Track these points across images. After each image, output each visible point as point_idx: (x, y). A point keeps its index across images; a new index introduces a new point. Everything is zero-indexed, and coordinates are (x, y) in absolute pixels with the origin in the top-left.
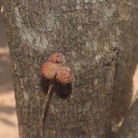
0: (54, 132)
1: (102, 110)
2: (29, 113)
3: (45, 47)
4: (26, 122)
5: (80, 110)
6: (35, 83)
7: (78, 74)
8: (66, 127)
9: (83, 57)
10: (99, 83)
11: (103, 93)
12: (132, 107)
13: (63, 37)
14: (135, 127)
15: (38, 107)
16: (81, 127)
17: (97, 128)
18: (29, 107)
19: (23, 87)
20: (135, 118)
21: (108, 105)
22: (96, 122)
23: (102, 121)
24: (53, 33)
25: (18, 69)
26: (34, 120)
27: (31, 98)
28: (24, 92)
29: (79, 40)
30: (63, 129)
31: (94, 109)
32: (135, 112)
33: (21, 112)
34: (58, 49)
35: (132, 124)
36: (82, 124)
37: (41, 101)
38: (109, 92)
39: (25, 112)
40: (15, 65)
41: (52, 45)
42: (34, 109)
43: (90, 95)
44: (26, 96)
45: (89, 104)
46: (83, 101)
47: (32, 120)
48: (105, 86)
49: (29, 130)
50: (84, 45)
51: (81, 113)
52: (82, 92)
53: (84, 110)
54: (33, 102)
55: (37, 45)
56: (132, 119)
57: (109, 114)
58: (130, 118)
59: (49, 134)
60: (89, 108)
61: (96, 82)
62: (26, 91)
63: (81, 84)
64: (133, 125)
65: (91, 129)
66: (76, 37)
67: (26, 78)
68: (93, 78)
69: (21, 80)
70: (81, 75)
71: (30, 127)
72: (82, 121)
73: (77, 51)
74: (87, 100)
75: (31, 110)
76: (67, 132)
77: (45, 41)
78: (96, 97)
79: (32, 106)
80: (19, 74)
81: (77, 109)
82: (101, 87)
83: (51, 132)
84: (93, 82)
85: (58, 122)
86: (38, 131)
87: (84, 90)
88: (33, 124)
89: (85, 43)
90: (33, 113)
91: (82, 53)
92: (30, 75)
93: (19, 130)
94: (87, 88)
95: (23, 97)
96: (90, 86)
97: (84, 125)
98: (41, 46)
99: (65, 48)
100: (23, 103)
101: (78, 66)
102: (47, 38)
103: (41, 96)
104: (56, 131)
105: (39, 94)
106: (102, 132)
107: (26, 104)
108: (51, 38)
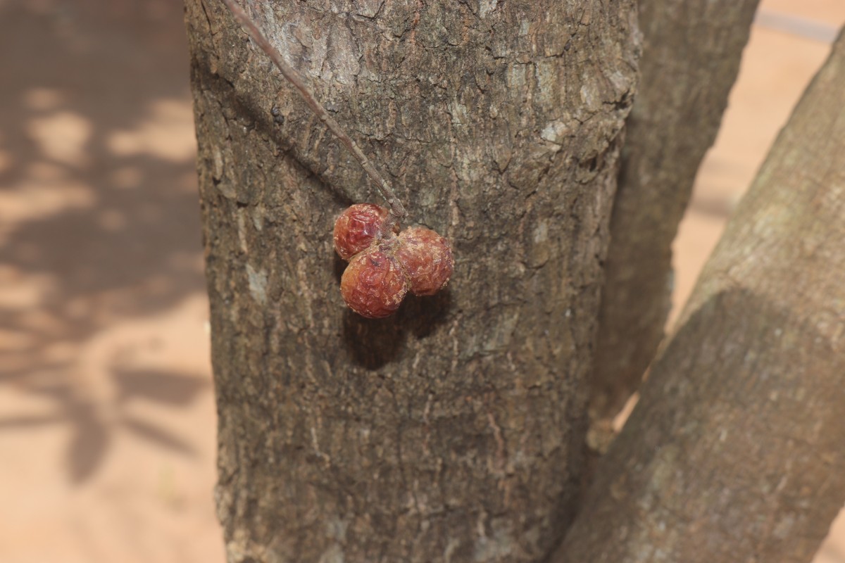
0: (366, 433)
1: (557, 351)
2: (267, 353)
3: (344, 79)
4: (251, 390)
5: (472, 348)
6: (297, 229)
7: (471, 197)
8: (416, 413)
9: (496, 128)
10: (553, 237)
11: (564, 281)
12: (675, 344)
13: (420, 42)
14: (683, 423)
15: (306, 327)
16: (472, 417)
17: (538, 425)
18: (269, 327)
19: (244, 248)
20: (684, 387)
21: (583, 329)
22: (534, 397)
23: (555, 396)
24: (380, 25)
25: (231, 173)
26: (287, 382)
27: (277, 293)
28: (250, 268)
29: (484, 57)
30: (402, 423)
31: (529, 344)
32: (686, 364)
33: (233, 350)
34: (398, 90)
35: (672, 413)
36: (478, 404)
37: (319, 303)
38: (589, 280)
39: (249, 350)
40: (218, 156)
41: (373, 76)
42: (287, 336)
43: (513, 284)
44: (258, 285)
45: (508, 323)
46: (488, 308)
47: (275, 384)
48: (574, 252)
49: (263, 425)
50: (503, 79)
51: (478, 357)
52: (484, 271)
53: (490, 346)
54: (287, 310)
55: (315, 73)
56: (674, 391)
57: (585, 367)
58: (667, 389)
59: (346, 440)
60: (507, 340)
61: (541, 233)
62: (259, 263)
63: (480, 239)
64: (679, 415)
65: (512, 424)
66: (473, 45)
67: (261, 210)
68: (532, 217)
69: (240, 217)
70: (482, 199)
71: (266, 412)
72: (477, 390)
73: (471, 102)
74: (502, 306)
75: (275, 343)
76: (417, 432)
77: (346, 57)
78: (540, 294)
79: (279, 326)
80: (231, 194)
81: (462, 342)
82: (561, 256)
83: (352, 434)
84: (528, 230)
85: (383, 391)
86: (301, 427)
87: (491, 262)
88: (282, 399)
89: (504, 68)
90: (283, 353)
91: (494, 110)
92: (278, 195)
93: (222, 424)
94: (505, 256)
95: (243, 286)
96: (518, 247)
97: (487, 407)
98: (328, 75)
99: (426, 88)
100: (244, 311)
101: (473, 164)
102: (356, 45)
103: (318, 286)
104: (373, 427)
105: (311, 274)
106: (554, 441)
107: (256, 319)
108: (369, 46)
